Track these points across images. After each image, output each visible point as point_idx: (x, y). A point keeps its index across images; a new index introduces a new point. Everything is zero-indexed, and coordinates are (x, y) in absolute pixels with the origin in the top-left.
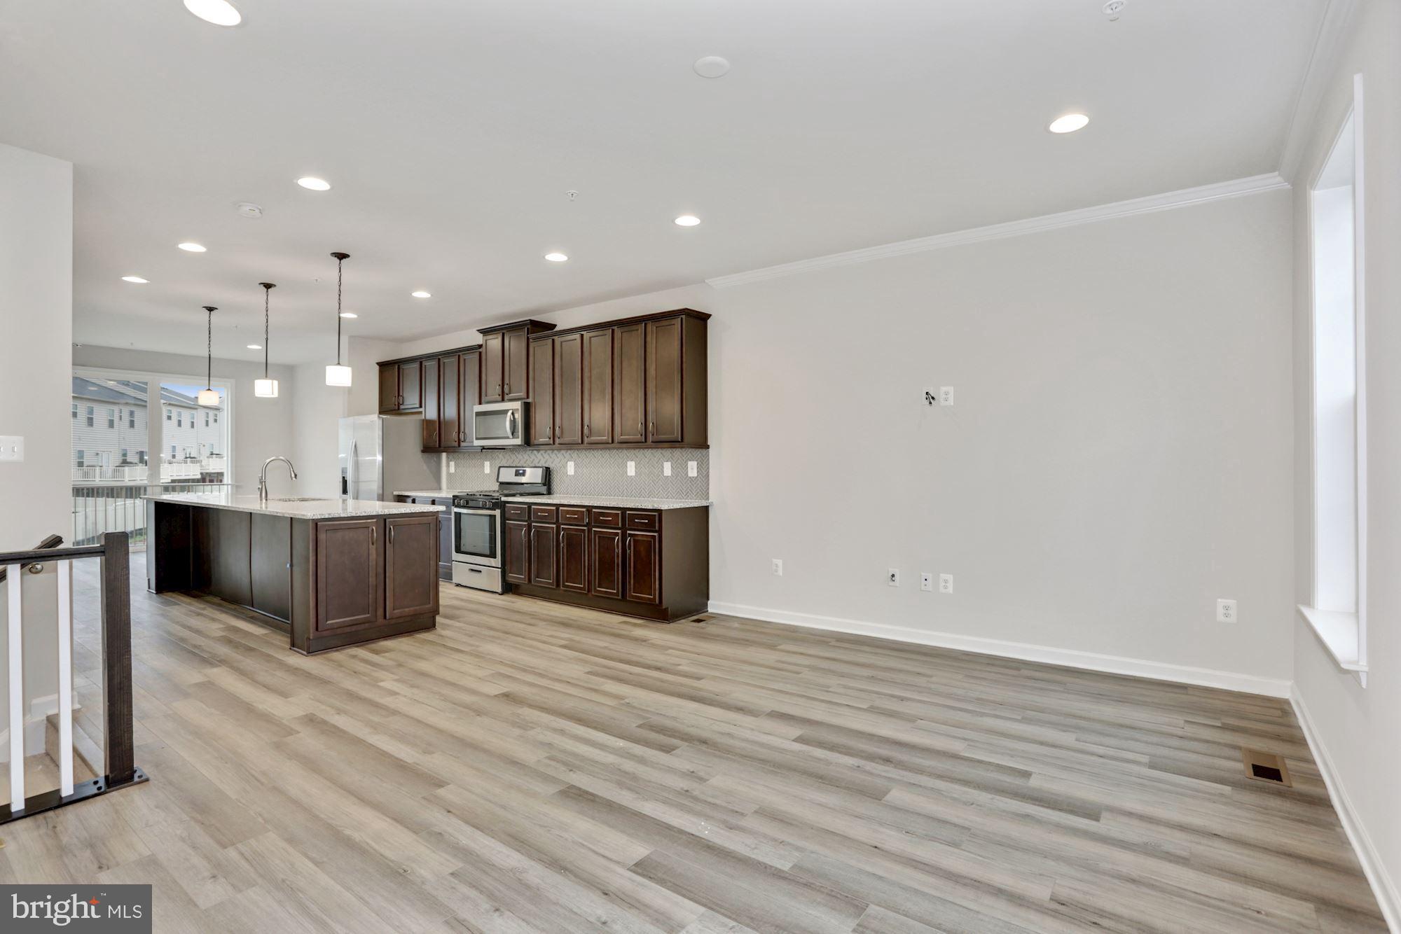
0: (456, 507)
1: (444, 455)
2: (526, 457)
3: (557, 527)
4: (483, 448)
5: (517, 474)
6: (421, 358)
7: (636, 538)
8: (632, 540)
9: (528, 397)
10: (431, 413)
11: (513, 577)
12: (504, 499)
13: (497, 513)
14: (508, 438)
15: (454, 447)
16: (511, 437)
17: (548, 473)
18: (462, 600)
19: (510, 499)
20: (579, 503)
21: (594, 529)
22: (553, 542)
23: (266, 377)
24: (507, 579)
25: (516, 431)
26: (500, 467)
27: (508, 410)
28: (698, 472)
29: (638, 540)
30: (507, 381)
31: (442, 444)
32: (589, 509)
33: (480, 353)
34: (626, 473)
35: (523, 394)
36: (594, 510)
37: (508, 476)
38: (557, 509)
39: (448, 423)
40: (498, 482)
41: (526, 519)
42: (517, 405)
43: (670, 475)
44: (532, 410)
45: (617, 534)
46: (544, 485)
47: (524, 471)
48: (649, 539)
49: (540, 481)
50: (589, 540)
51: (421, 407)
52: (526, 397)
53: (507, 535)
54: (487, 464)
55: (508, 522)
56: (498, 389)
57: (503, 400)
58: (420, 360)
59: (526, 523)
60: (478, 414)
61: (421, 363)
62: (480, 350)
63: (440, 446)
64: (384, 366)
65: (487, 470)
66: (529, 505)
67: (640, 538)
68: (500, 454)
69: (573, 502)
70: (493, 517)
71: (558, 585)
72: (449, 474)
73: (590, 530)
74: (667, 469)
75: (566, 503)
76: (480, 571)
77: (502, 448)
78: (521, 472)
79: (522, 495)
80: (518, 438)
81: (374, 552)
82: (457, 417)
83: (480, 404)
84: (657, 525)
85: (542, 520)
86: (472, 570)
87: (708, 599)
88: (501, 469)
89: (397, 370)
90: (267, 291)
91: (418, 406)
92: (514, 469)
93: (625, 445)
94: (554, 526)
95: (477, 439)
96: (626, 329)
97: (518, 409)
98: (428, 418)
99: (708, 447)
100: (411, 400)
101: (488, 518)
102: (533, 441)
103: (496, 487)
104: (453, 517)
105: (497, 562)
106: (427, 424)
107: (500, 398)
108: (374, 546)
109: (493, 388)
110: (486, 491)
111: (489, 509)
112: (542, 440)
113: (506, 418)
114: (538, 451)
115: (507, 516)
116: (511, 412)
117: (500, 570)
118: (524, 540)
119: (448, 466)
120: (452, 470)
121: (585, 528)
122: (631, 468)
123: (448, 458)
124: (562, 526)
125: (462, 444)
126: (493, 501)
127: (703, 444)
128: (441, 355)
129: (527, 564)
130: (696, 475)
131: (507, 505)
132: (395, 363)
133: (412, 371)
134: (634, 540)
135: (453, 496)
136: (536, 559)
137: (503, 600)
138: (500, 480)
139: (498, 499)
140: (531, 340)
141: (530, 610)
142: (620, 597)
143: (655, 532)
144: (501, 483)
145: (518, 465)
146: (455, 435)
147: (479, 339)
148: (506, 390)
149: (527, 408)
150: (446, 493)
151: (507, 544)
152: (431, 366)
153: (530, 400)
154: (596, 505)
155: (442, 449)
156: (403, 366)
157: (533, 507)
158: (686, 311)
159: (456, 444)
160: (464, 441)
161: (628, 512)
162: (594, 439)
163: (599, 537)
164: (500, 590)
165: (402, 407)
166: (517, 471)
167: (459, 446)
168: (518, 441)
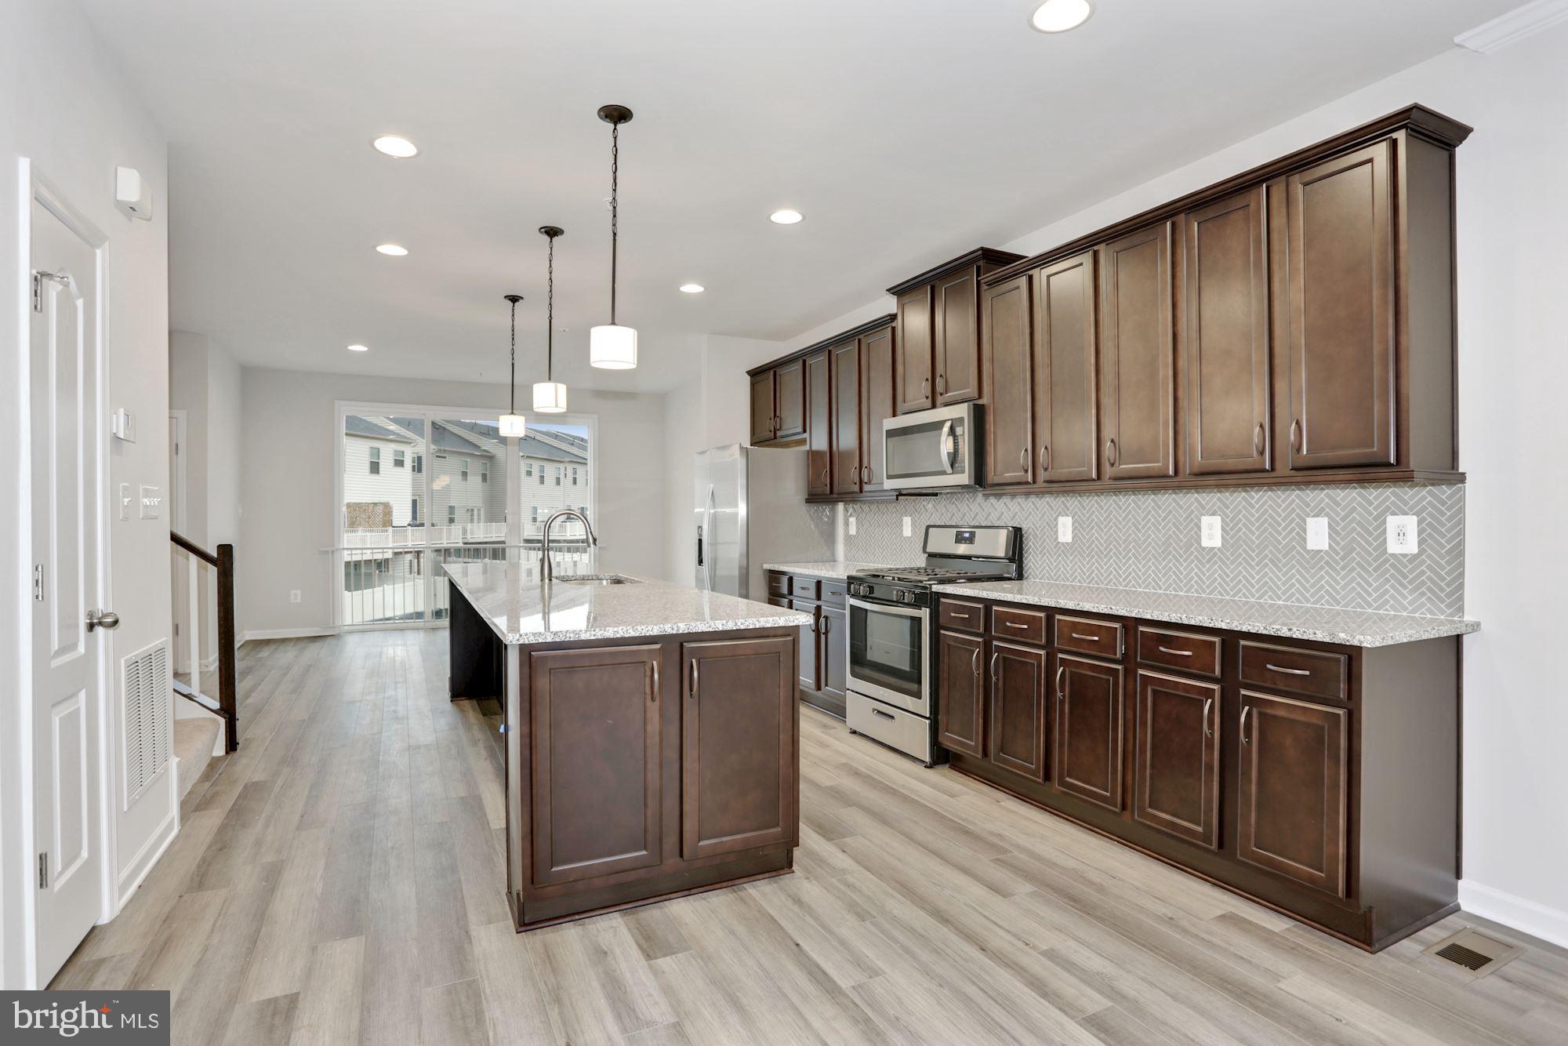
0: (853, 596)
1: (841, 506)
2: (975, 507)
3: (1048, 654)
4: (900, 493)
5: (959, 539)
6: (805, 355)
7: (1270, 711)
8: (1255, 711)
9: (980, 396)
10: (820, 442)
11: (951, 740)
12: (936, 588)
13: (924, 614)
14: (944, 473)
15: (853, 493)
16: (949, 470)
17: (1017, 537)
18: (857, 774)
19: (949, 589)
20: (1103, 609)
21: (1141, 672)
22: (1039, 684)
23: (550, 379)
24: (940, 739)
25: (960, 458)
26: (928, 527)
27: (944, 422)
28: (1420, 543)
29: (1275, 717)
30: (940, 369)
31: (835, 490)
32: (1130, 624)
33: (893, 329)
34: (1198, 540)
35: (971, 390)
36: (1141, 629)
37: (942, 542)
38: (1050, 619)
39: (846, 455)
40: (924, 551)
41: (982, 630)
42: (962, 411)
43: (1326, 547)
44: (990, 418)
45: (1209, 693)
46: (1011, 560)
47: (973, 534)
48: (1320, 723)
49: (1002, 554)
50: (1129, 696)
51: (805, 431)
52: (976, 396)
53: (945, 659)
54: (907, 521)
55: (942, 632)
56: (925, 388)
57: (934, 406)
58: (801, 358)
59: (980, 640)
60: (891, 434)
61: (804, 362)
62: (893, 324)
63: (831, 492)
64: (755, 374)
65: (907, 531)
66: (989, 603)
67: (1281, 713)
68: (929, 504)
69: (1087, 607)
70: (916, 622)
71: (1048, 777)
72: (848, 537)
73: (1130, 673)
74: (1318, 534)
75: (1071, 605)
76: (892, 717)
77: (932, 494)
78: (967, 535)
79: (971, 580)
80: (963, 472)
81: (656, 717)
82: (857, 442)
83: (894, 415)
84: (1343, 686)
85: (1015, 636)
86: (879, 712)
87: (1458, 876)
88: (931, 529)
89: (772, 377)
90: (551, 242)
91: (800, 429)
92: (954, 531)
93: (1211, 481)
94: (1042, 652)
95: (889, 477)
96: (1210, 212)
97: (961, 419)
98: (814, 448)
99: (1462, 478)
100: (792, 423)
101: (909, 621)
102: (991, 477)
103: (921, 561)
104: (847, 612)
105: (924, 705)
106: (813, 456)
107: (928, 403)
108: (657, 703)
109: (916, 389)
110: (904, 570)
111: (908, 605)
112: (1009, 476)
113: (940, 435)
114: (999, 496)
115: (941, 621)
116: (948, 424)
117: (928, 722)
118: (977, 672)
119: (847, 524)
120: (853, 531)
121: (1119, 667)
122: (1212, 532)
123: (846, 510)
124: (1060, 655)
125: (866, 488)
126: (917, 591)
127: (1449, 473)
128: (831, 344)
129: (981, 721)
130: (1415, 551)
131: (943, 600)
132: (770, 369)
133: (792, 378)
134: (1260, 713)
135: (848, 577)
136: (1000, 715)
137: (934, 786)
138: (930, 549)
139: (925, 588)
140: (984, 287)
141: (989, 826)
142: (1214, 846)
143: (1337, 704)
144: (931, 555)
145: (961, 523)
146: (853, 474)
147: (890, 305)
148: (940, 387)
149: (979, 415)
150: (840, 571)
151: (944, 675)
152: (819, 362)
153: (984, 401)
154: (1148, 617)
155: (835, 496)
156: (780, 371)
157: (994, 608)
158: (1415, 114)
159: (856, 488)
160: (869, 482)
161: (1242, 642)
162: (1127, 467)
163: (1155, 692)
164: (927, 759)
165: (779, 434)
166: (959, 534)
167: (861, 491)
168: (964, 478)
